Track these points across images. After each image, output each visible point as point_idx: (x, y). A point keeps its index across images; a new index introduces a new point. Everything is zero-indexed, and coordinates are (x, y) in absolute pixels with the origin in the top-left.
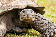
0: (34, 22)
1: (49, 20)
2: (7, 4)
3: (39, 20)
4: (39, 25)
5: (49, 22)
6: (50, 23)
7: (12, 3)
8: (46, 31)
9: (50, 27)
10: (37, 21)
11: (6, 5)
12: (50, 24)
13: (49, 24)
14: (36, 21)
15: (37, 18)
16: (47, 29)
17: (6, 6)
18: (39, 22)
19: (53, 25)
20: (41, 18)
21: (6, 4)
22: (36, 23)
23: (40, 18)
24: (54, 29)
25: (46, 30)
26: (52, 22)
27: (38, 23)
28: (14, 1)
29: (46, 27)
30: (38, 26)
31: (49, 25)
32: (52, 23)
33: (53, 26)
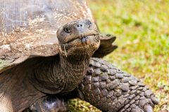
0: (90, 85)
1: (130, 78)
2: (12, 44)
3: (103, 81)
4: (104, 94)
5: (131, 85)
6: (133, 88)
7: (25, 38)
8: (124, 110)
9: (133, 98)
10: (98, 83)
11: (7, 47)
12: (133, 91)
13: (131, 90)
14: (95, 82)
15: (97, 75)
16: (125, 105)
17: (9, 49)
18: (103, 87)
19: (142, 94)
20: (109, 75)
21: (8, 43)
22: (95, 87)
23: (105, 75)
24: (146, 104)
25: (123, 107)
26: (140, 84)
27: (101, 89)
28: (29, 34)
29: (122, 100)
30: (101, 97)
31: (130, 94)
32: (140, 86)
33: (141, 98)
